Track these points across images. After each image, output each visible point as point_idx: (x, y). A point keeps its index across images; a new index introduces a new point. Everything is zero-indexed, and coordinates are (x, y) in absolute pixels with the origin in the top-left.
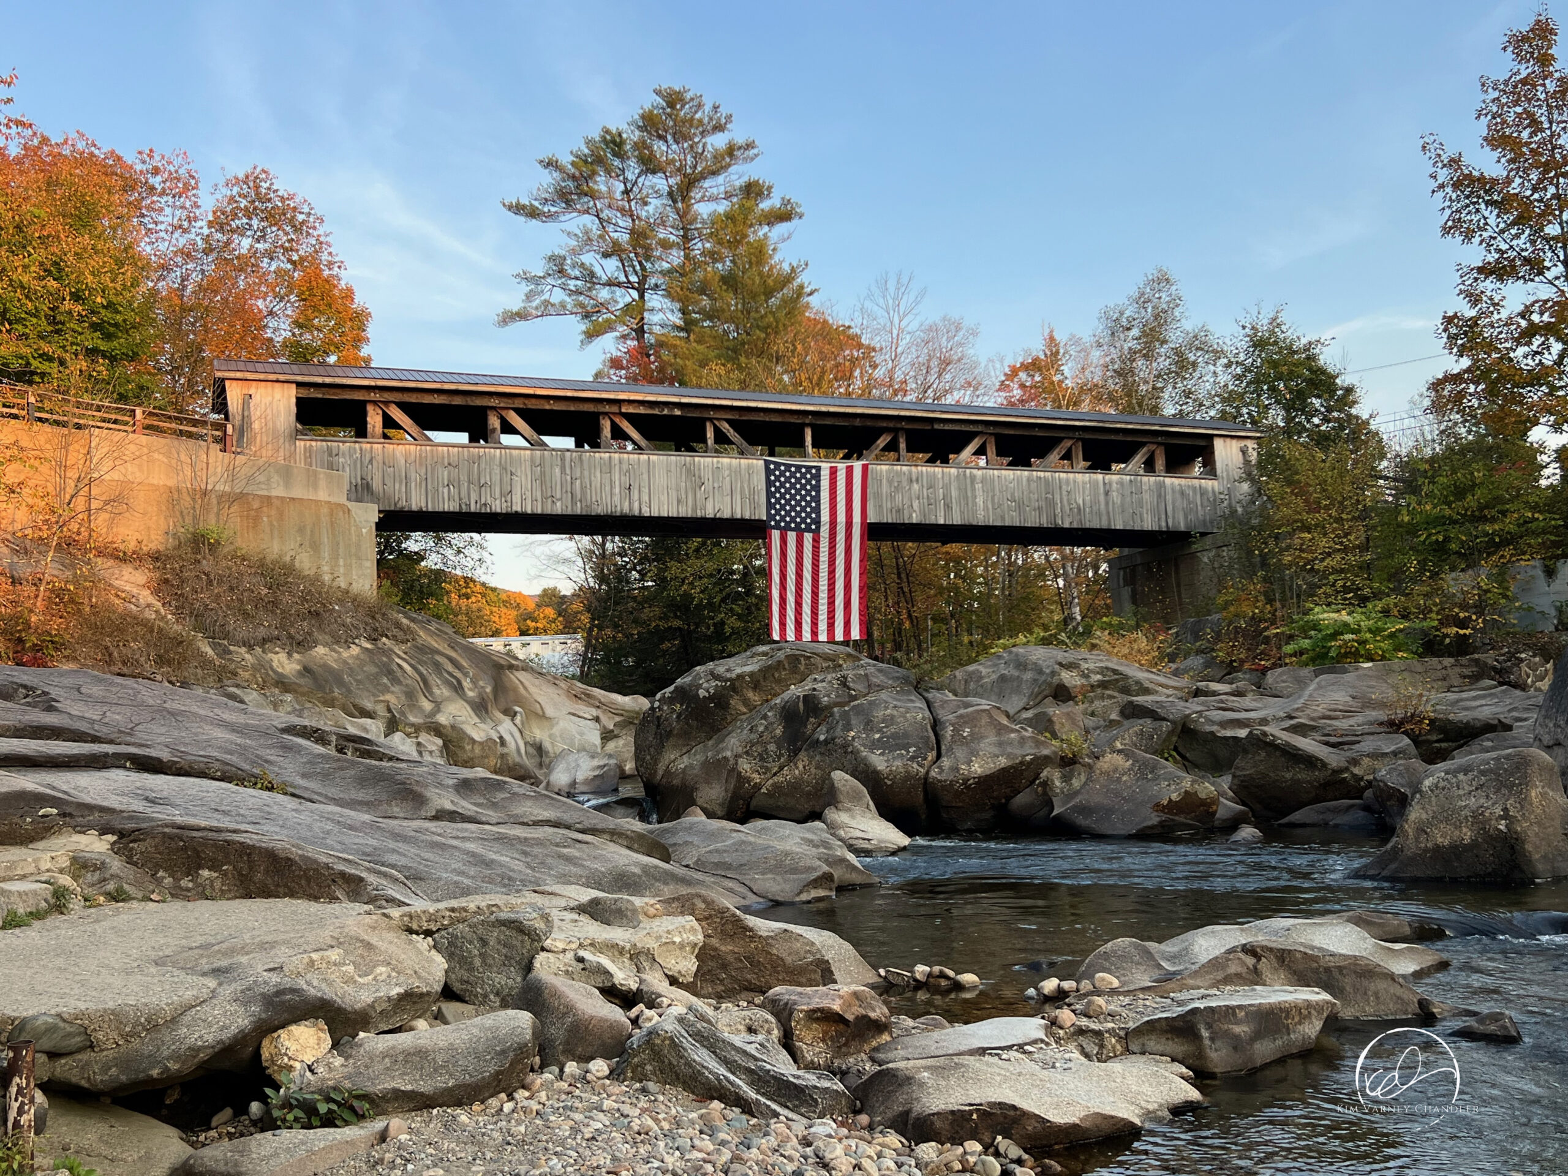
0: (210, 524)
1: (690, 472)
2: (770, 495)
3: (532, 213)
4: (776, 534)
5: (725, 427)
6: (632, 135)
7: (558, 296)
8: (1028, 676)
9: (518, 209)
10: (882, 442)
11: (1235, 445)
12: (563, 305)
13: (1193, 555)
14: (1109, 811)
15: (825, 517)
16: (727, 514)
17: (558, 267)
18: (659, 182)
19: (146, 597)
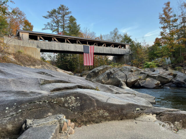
0: (21, 50)
1: (75, 46)
2: (84, 49)
3: (46, 18)
4: (84, 54)
5: (79, 41)
6: (57, 10)
7: (49, 27)
8: (127, 69)
9: (44, 17)
10: (95, 44)
11: (127, 46)
12: (49, 28)
13: (123, 57)
14: (149, 85)
15: (90, 52)
16: (79, 51)
17: (49, 24)
18: (60, 15)
19: (14, 59)
